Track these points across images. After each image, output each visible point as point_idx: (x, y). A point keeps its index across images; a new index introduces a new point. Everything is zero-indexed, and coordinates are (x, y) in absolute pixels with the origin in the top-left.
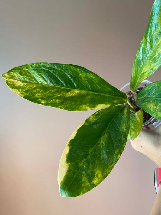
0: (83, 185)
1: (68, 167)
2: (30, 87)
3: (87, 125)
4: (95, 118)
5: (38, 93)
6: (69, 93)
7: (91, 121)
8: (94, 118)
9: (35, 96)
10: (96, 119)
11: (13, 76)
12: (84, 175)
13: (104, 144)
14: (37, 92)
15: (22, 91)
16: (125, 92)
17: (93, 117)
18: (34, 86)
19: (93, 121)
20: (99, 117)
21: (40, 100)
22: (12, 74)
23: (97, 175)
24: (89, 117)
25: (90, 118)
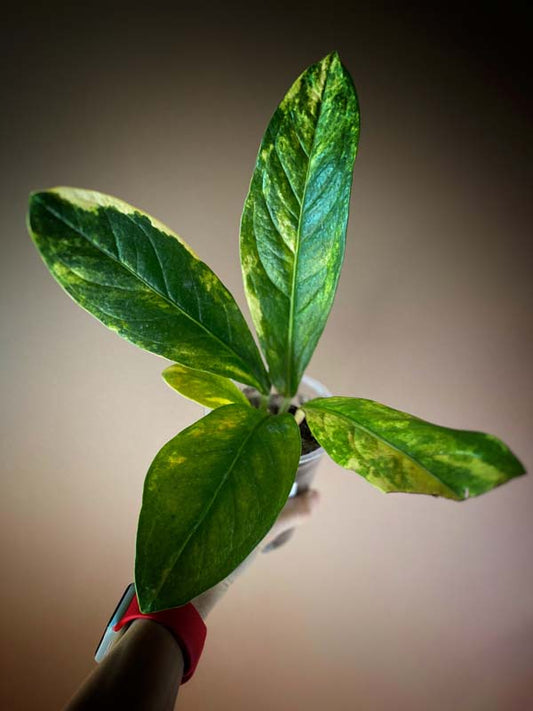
0: (50, 239)
1: (89, 210)
2: (303, 123)
3: (193, 264)
4: (212, 288)
5: (287, 143)
6: (287, 223)
7: (203, 277)
8: (212, 284)
9: (281, 135)
10: (209, 290)
11: (334, 78)
12: (73, 243)
13: (143, 298)
14: (290, 139)
15: (294, 103)
16: (301, 390)
17: (215, 282)
18: (307, 132)
19: (202, 280)
20: (217, 299)
21: (271, 146)
22: (339, 76)
23: (73, 274)
24: (213, 274)
25: (210, 275)
